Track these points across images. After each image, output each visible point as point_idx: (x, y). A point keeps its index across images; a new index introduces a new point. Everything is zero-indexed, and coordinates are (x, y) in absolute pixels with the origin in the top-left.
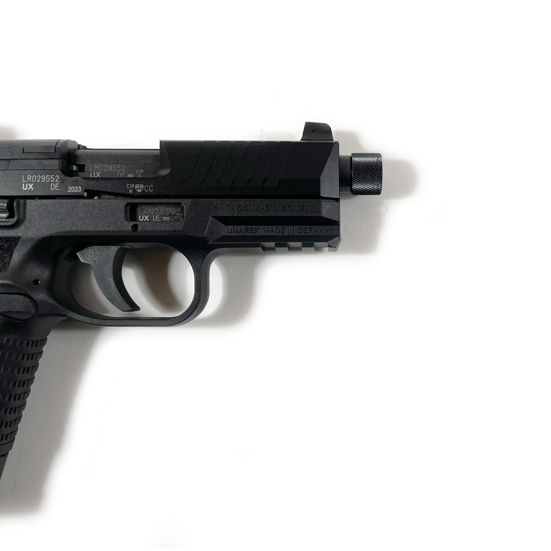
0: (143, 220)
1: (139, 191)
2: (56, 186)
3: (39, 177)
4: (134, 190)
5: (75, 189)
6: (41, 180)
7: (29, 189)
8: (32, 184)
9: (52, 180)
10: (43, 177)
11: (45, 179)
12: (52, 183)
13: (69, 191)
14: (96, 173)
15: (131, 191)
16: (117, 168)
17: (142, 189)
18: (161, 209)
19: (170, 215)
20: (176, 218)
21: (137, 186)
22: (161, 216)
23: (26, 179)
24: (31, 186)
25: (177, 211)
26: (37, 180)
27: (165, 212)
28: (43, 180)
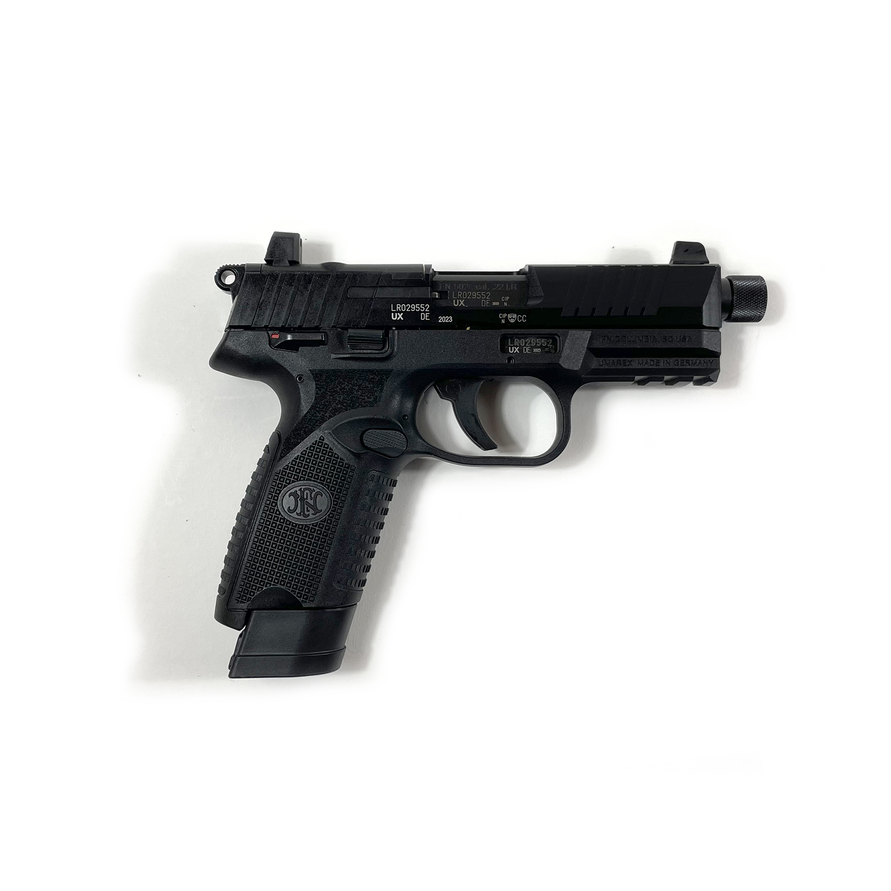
0: (512, 352)
1: (512, 321)
2: (426, 316)
3: (408, 306)
4: (506, 318)
5: (446, 319)
6: (410, 309)
7: (398, 319)
8: (402, 314)
9: (422, 309)
10: (413, 306)
11: (414, 308)
12: (422, 312)
13: (439, 321)
14: (459, 301)
15: (503, 321)
16: (481, 295)
17: (514, 319)
18: (533, 341)
19: (541, 347)
20: (547, 349)
21: (509, 316)
22: (532, 348)
23: (395, 308)
24: (400, 316)
25: (548, 343)
26: (406, 309)
27: (536, 343)
28: (413, 309)
